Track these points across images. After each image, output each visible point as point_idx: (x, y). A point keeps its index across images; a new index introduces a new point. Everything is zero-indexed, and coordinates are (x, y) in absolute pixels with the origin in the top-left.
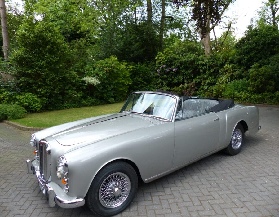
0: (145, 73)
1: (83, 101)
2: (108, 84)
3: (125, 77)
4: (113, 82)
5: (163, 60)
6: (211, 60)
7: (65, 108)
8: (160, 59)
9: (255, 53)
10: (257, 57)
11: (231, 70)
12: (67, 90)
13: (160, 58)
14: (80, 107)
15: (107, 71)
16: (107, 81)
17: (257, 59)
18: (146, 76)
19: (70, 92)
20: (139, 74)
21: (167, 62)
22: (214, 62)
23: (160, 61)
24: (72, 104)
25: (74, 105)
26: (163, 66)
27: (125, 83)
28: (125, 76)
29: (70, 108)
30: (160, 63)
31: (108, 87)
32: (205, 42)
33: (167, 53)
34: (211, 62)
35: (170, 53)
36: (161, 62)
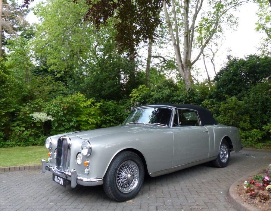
0: (115, 111)
1: (31, 139)
2: (66, 122)
3: (89, 115)
4: (72, 120)
5: (137, 97)
6: (188, 96)
7: (6, 146)
8: (134, 97)
9: (233, 85)
10: (236, 89)
11: (210, 106)
12: (14, 126)
13: (134, 95)
14: (28, 146)
15: (64, 106)
16: (64, 118)
17: (237, 91)
18: (116, 115)
19: (16, 129)
20: (108, 112)
21: (141, 99)
22: (192, 97)
23: (134, 98)
24: (17, 142)
25: (19, 143)
26: (136, 104)
27: (89, 121)
28: (90, 113)
29: (14, 146)
30: (134, 100)
31: (65, 125)
32: (186, 77)
33: (141, 90)
34: (187, 98)
35: (145, 89)
36: (136, 100)
